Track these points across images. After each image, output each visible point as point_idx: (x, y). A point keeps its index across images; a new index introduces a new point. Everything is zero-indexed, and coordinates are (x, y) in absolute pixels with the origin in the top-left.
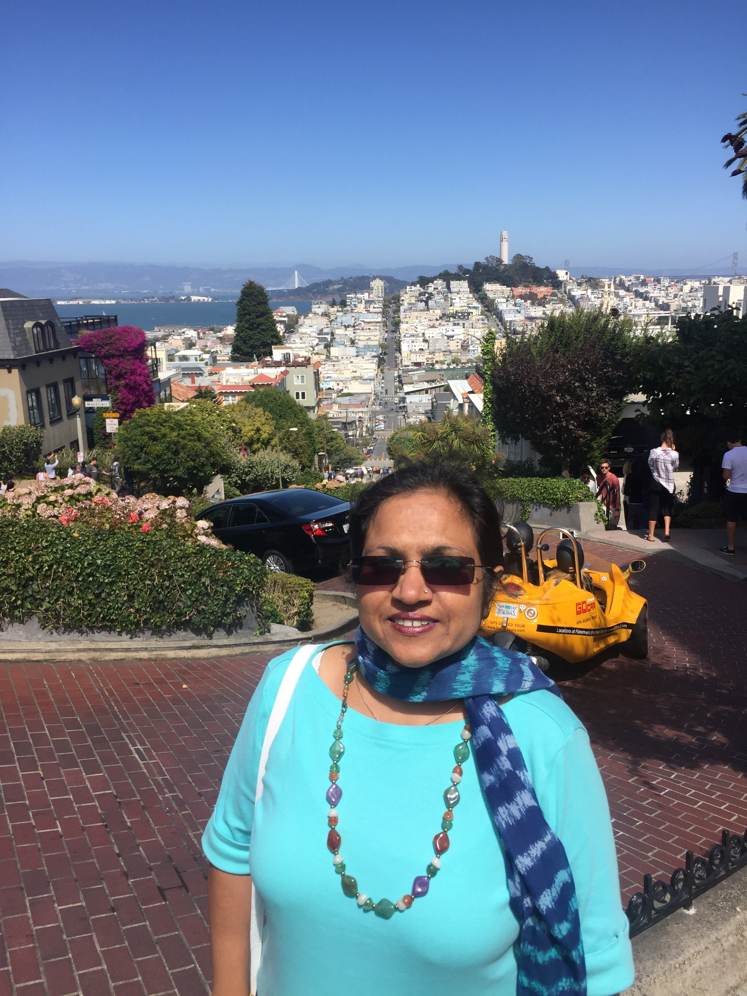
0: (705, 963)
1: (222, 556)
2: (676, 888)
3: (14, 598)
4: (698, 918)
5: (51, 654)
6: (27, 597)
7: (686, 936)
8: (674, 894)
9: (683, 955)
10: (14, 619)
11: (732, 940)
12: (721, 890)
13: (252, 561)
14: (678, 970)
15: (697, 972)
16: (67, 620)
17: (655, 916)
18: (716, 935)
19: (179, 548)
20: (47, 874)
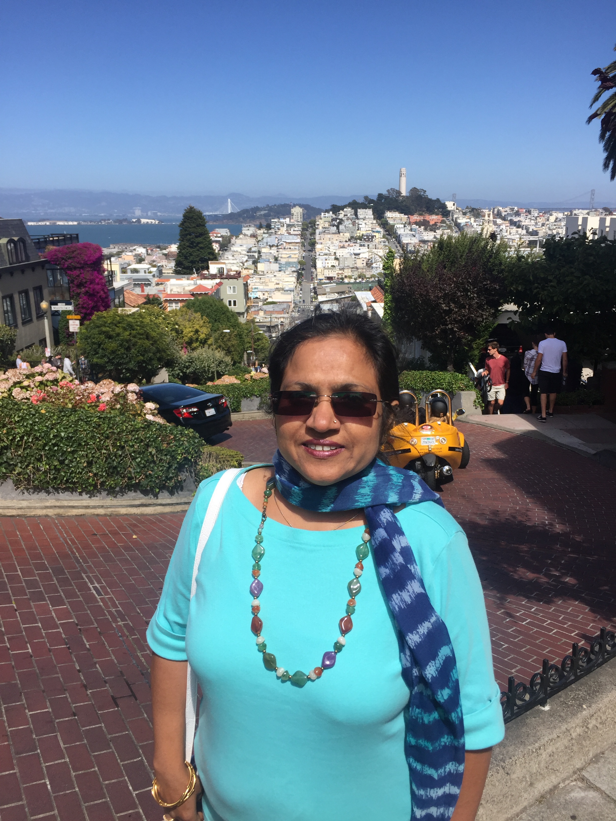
0: (557, 749)
1: (166, 430)
2: (534, 689)
4: (551, 713)
5: (23, 510)
6: (2, 463)
7: (542, 727)
8: (532, 694)
9: (539, 742)
11: (579, 730)
12: (571, 691)
13: (191, 435)
14: (535, 754)
15: (550, 756)
16: (36, 482)
17: (517, 711)
18: (566, 726)
19: (130, 423)
20: (20, 686)
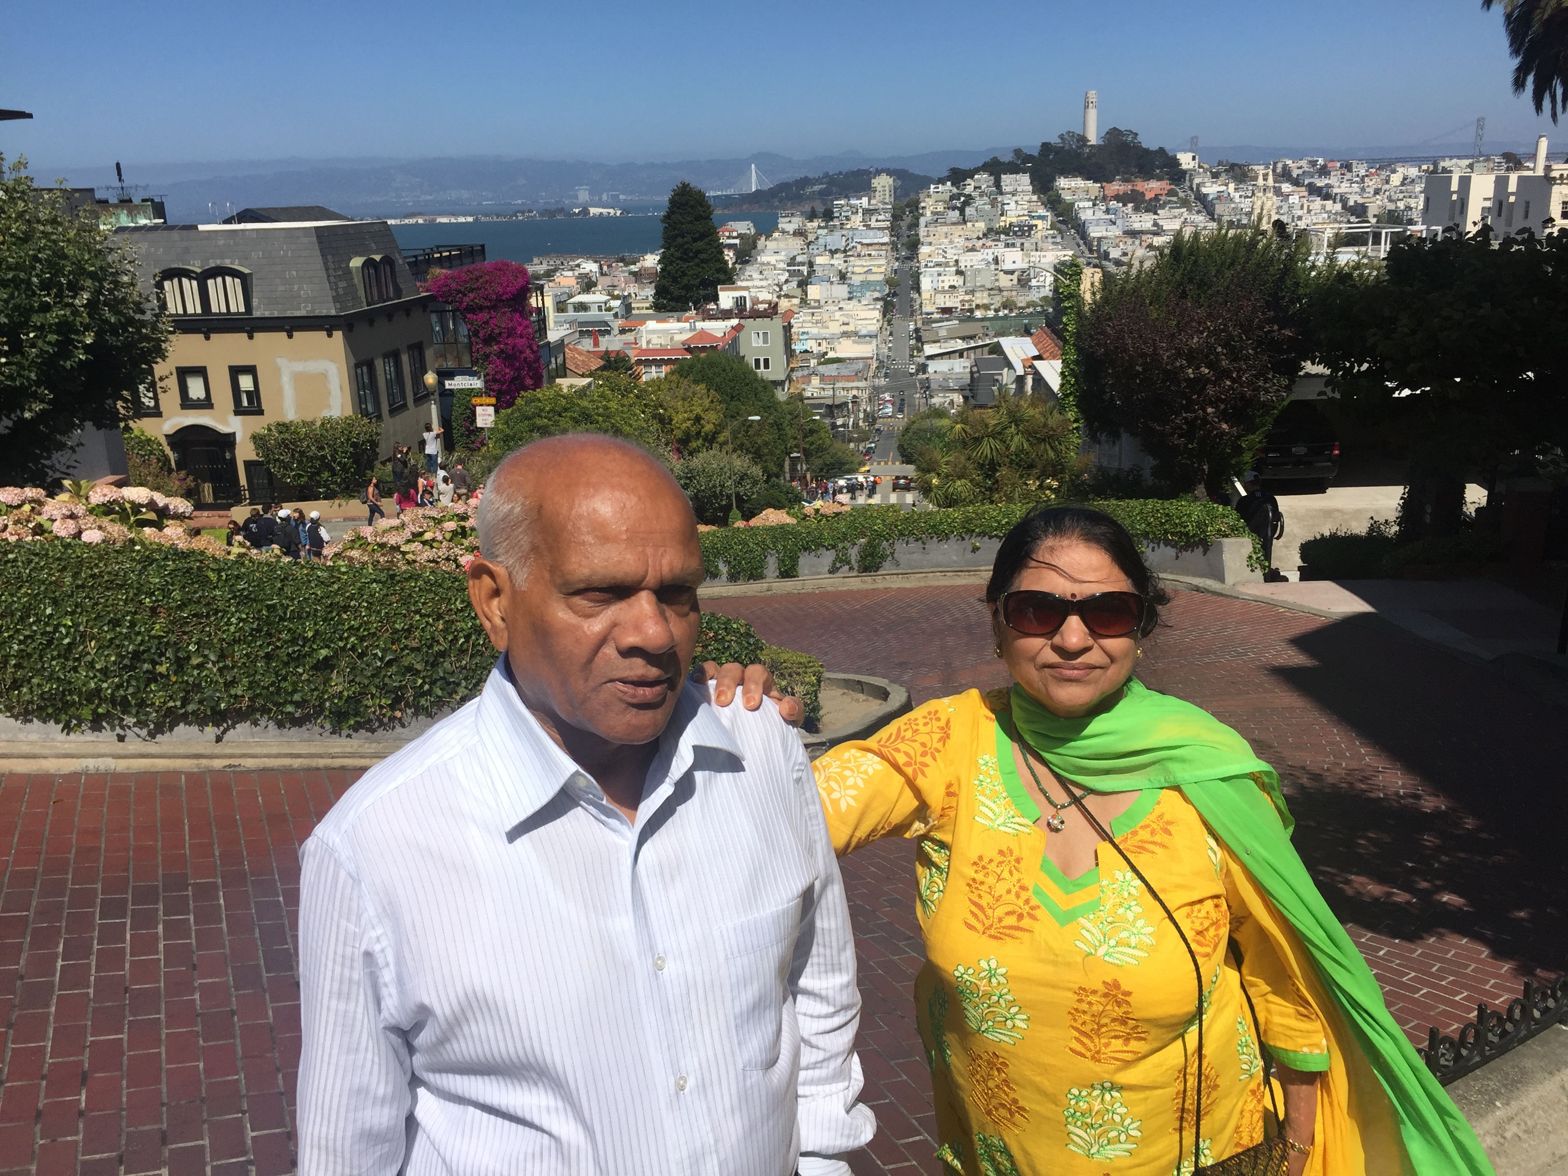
3: (420, 681)
6: (436, 680)
10: (418, 711)
11: (1489, 1140)
13: (742, 631)
